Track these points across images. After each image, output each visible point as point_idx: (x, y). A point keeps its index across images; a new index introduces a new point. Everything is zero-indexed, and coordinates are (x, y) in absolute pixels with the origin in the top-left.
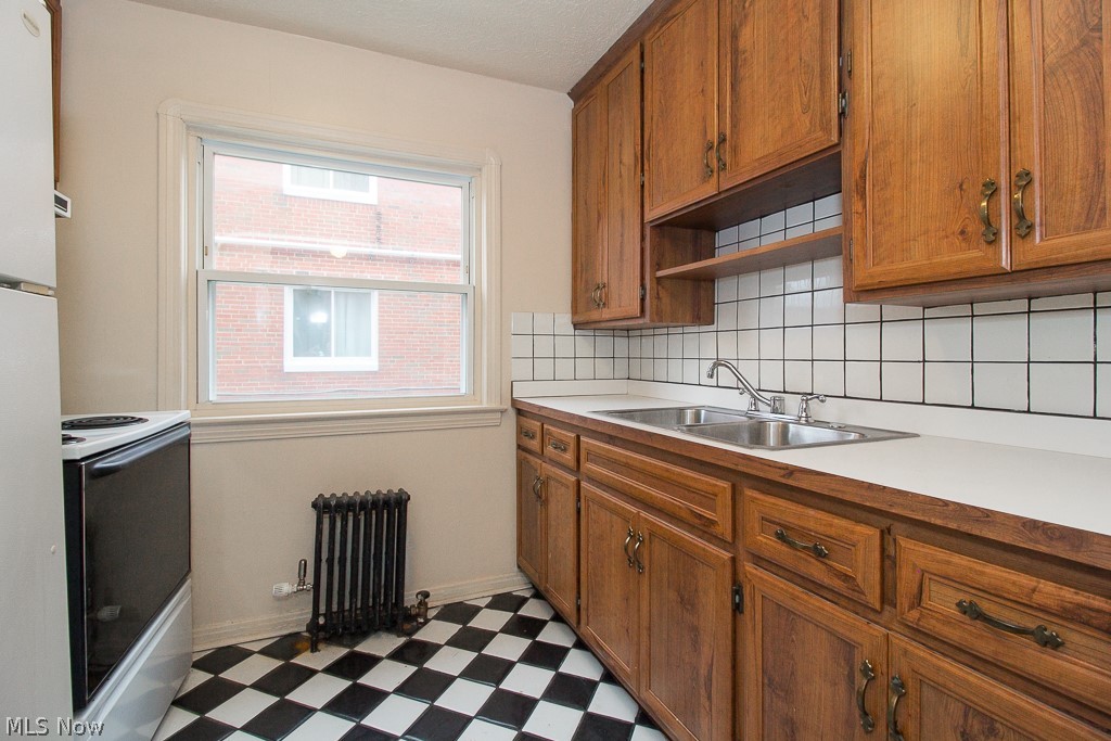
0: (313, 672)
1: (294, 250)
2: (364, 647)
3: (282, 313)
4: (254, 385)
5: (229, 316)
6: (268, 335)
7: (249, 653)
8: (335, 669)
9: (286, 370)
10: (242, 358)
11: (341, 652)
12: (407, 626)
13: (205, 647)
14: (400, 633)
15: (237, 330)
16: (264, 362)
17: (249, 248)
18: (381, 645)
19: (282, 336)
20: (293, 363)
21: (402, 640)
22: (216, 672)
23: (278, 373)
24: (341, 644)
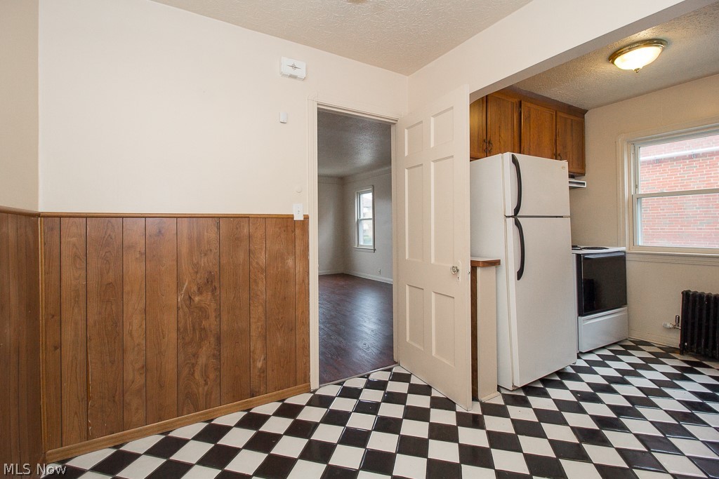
0: (675, 358)
8: (686, 361)
13: (636, 338)
22: (637, 344)
24: (697, 358)
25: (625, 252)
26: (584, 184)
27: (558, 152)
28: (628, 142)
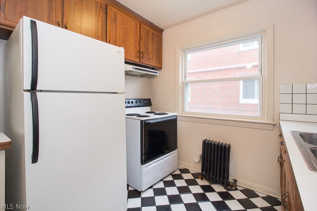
0: (198, 184)
1: (243, 67)
2: (213, 186)
3: (239, 86)
4: (231, 106)
5: (225, 88)
6: (235, 93)
7: (189, 172)
8: (203, 187)
9: (240, 103)
10: (228, 99)
11: (208, 184)
12: (229, 187)
13: (183, 167)
14: (226, 188)
15: (227, 92)
16: (234, 100)
17: (230, 69)
18: (219, 188)
19: (239, 93)
20: (242, 101)
21: (225, 190)
22: (182, 173)
23: (237, 103)
24: (209, 182)
25: (176, 116)
26: (157, 73)
27: (141, 51)
28: (182, 50)
